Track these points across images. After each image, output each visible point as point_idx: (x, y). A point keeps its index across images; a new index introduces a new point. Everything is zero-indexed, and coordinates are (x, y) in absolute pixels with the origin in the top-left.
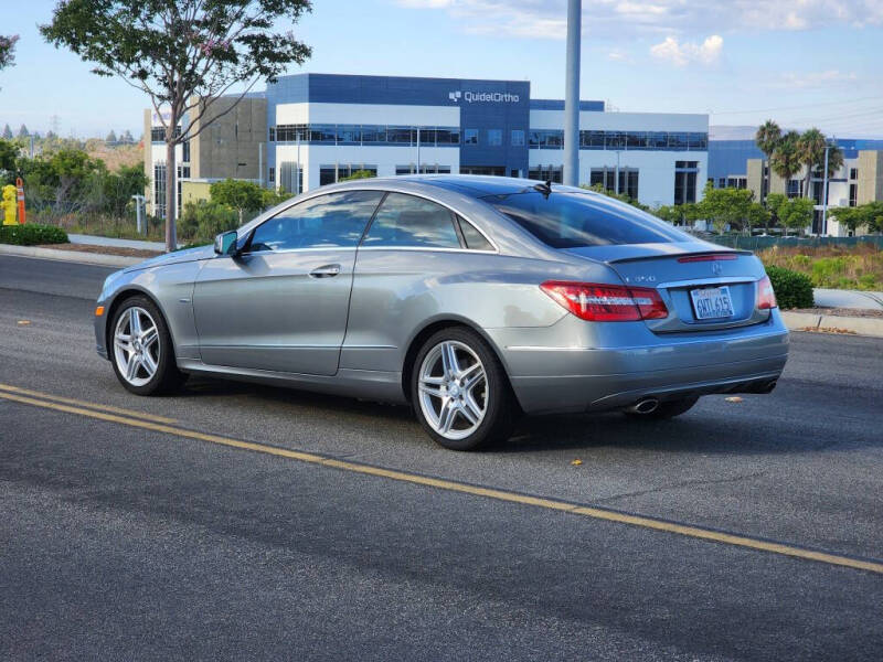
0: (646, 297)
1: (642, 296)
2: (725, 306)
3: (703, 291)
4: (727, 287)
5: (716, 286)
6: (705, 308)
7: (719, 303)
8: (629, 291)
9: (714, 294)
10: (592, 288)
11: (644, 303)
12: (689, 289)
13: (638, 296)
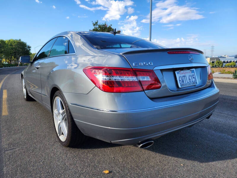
0: (147, 75)
1: (143, 75)
2: (194, 80)
3: (182, 71)
4: (194, 69)
5: (189, 68)
6: (183, 81)
7: (190, 78)
8: (135, 72)
9: (188, 73)
10: (109, 71)
11: (145, 79)
12: (174, 70)
13: (140, 75)
